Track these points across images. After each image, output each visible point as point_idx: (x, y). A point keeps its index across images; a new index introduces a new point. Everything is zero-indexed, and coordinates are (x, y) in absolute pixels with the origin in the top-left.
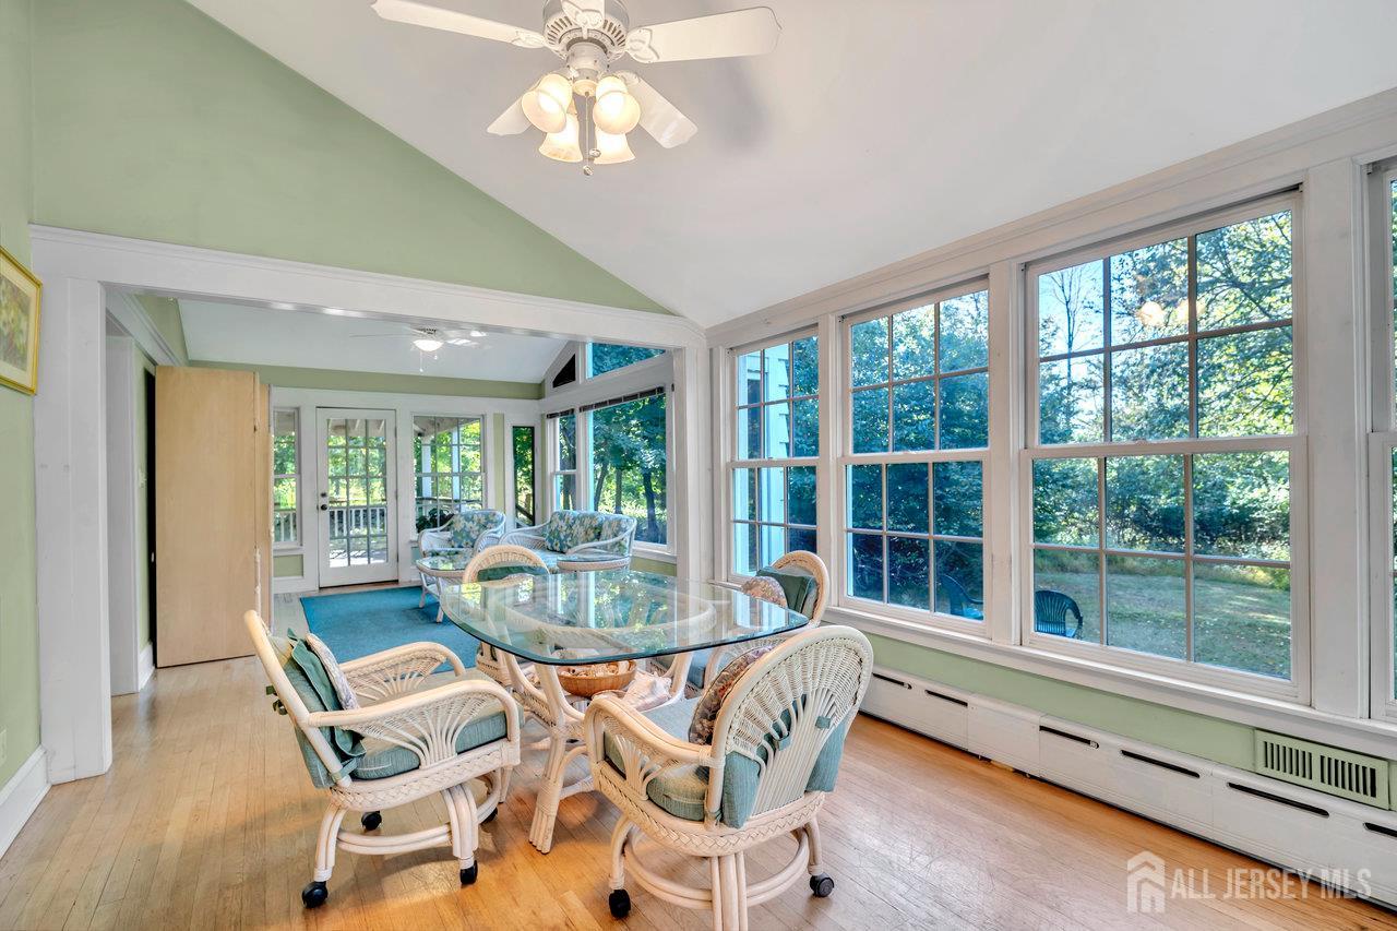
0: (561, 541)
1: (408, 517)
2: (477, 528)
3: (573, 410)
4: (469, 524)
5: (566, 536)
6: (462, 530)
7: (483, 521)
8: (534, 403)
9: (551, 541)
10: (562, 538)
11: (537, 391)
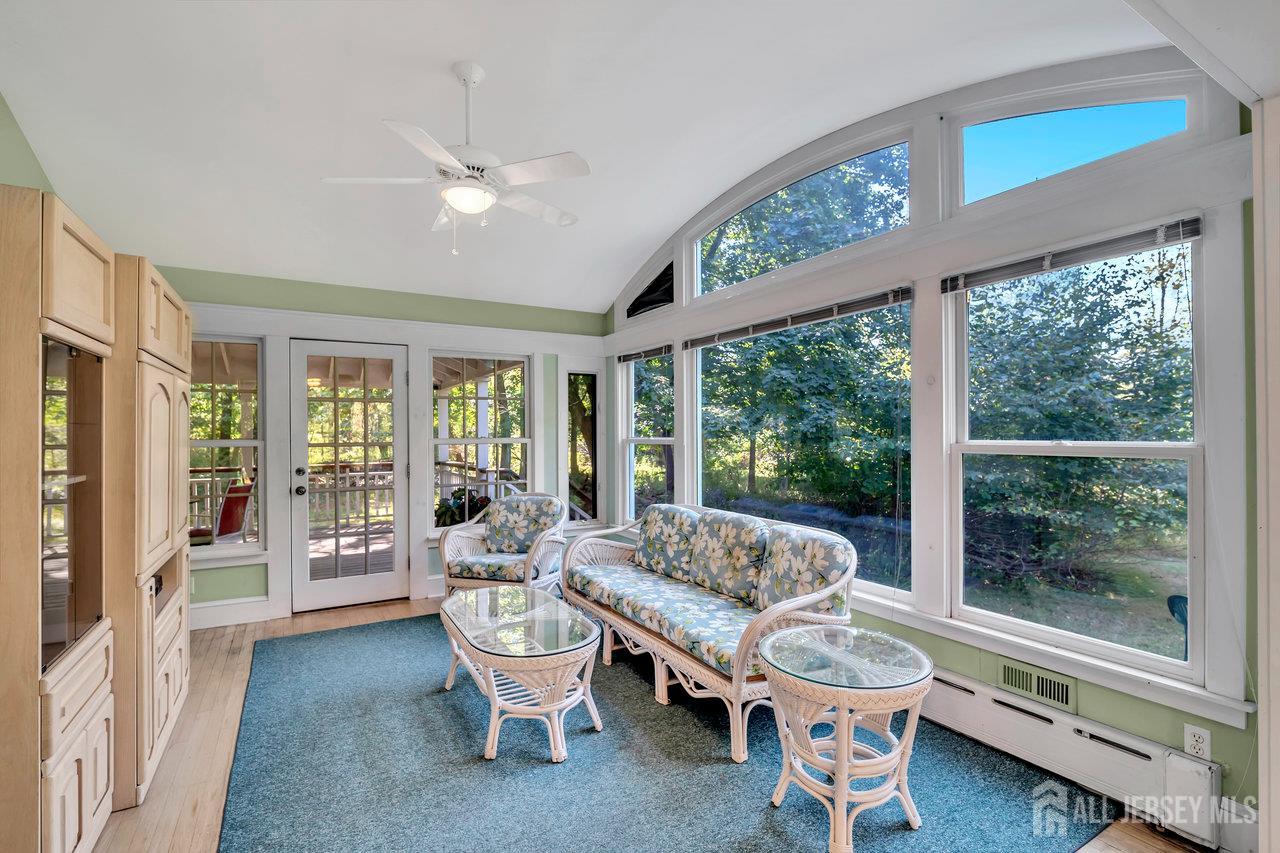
0: (668, 560)
1: (424, 504)
2: (525, 523)
3: (669, 348)
4: (513, 517)
5: (679, 554)
6: (503, 525)
7: (533, 512)
8: (598, 340)
9: (650, 557)
10: (671, 554)
11: (603, 324)
